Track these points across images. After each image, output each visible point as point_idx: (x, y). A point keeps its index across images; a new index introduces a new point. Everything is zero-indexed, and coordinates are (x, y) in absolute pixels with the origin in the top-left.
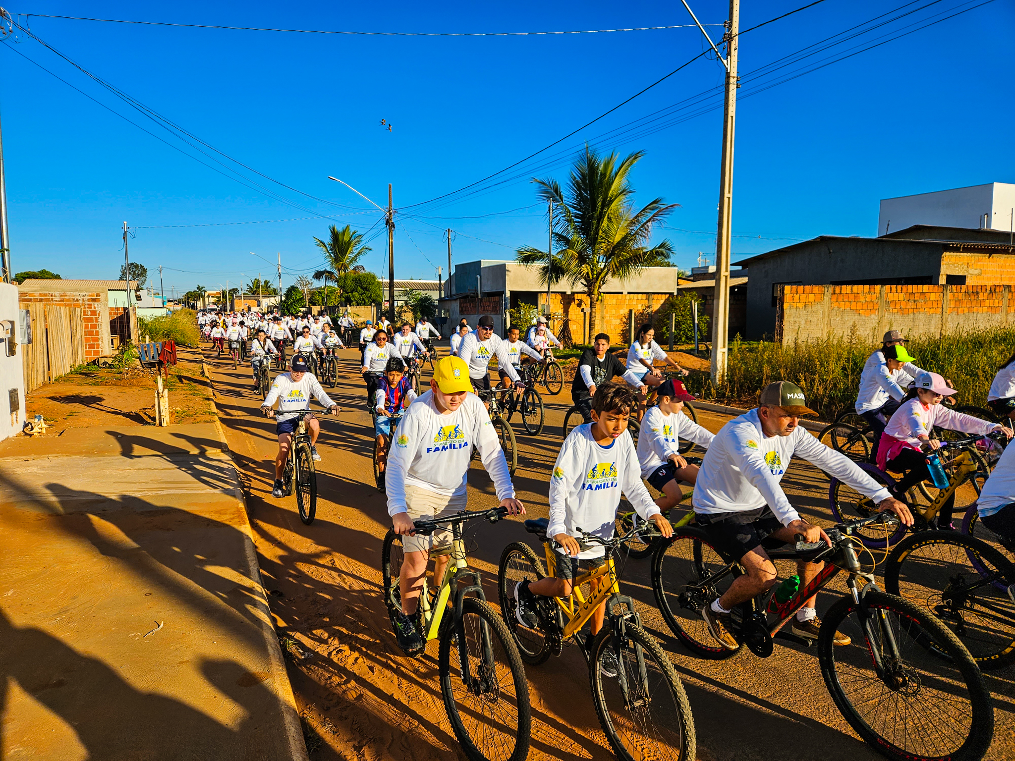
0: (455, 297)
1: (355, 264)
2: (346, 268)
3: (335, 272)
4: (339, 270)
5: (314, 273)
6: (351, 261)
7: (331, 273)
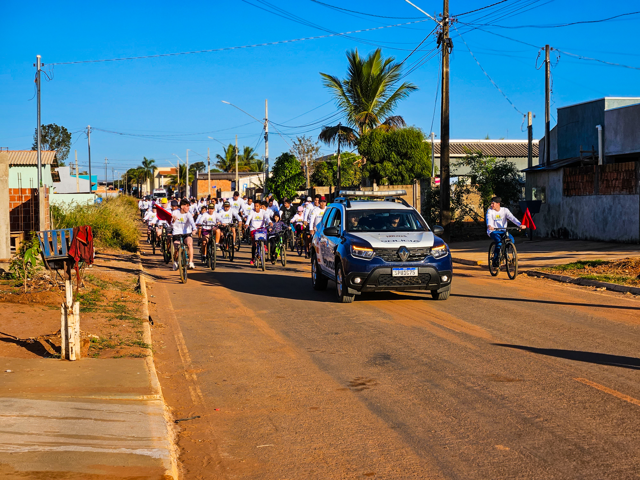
0: (555, 166)
1: (389, 114)
2: (373, 121)
3: (356, 128)
4: (361, 125)
5: (320, 131)
6: (382, 109)
7: (347, 130)
